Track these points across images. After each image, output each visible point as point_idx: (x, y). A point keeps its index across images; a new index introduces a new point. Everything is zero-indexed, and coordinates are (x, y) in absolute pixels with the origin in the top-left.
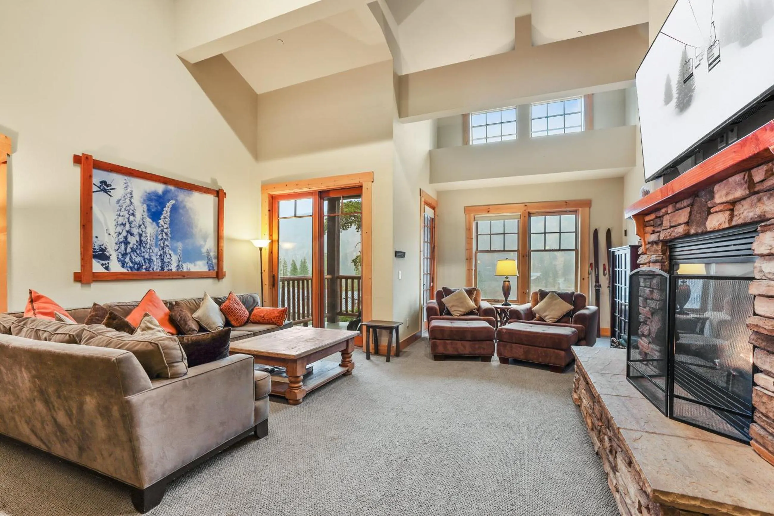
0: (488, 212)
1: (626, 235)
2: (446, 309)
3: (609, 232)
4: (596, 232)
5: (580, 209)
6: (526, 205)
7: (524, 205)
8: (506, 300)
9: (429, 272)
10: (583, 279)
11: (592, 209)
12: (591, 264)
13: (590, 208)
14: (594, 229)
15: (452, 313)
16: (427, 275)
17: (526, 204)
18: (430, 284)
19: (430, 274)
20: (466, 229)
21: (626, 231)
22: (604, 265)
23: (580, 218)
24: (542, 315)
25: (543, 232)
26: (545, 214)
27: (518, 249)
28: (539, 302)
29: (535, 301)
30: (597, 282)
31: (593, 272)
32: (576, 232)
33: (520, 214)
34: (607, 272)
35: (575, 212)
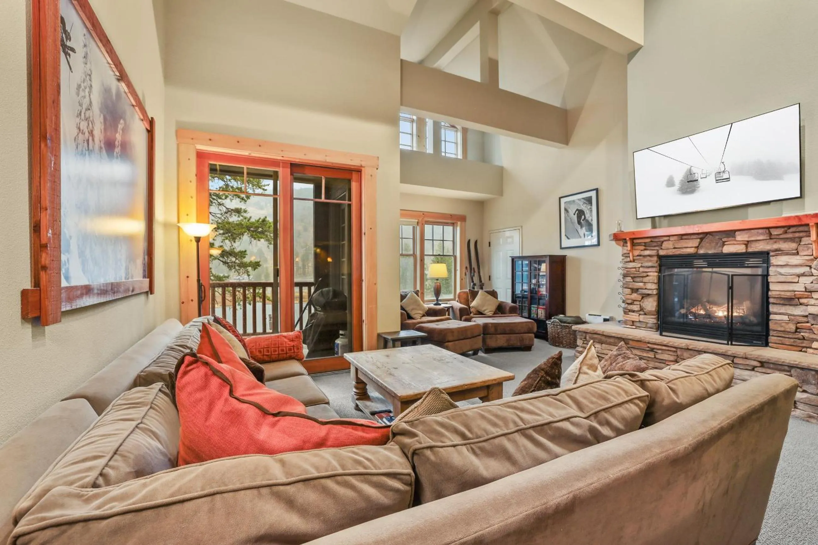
1: (490, 246)
3: (476, 243)
4: (469, 242)
5: (459, 223)
7: (422, 213)
8: (437, 301)
10: (462, 279)
11: (466, 223)
12: (466, 268)
14: (468, 240)
21: (490, 243)
22: (474, 268)
23: (458, 229)
24: (482, 309)
25: (431, 239)
26: (433, 223)
27: (414, 253)
28: (470, 300)
29: (465, 299)
30: (473, 282)
31: (468, 274)
32: (454, 242)
33: (417, 221)
34: (476, 274)
35: (453, 224)
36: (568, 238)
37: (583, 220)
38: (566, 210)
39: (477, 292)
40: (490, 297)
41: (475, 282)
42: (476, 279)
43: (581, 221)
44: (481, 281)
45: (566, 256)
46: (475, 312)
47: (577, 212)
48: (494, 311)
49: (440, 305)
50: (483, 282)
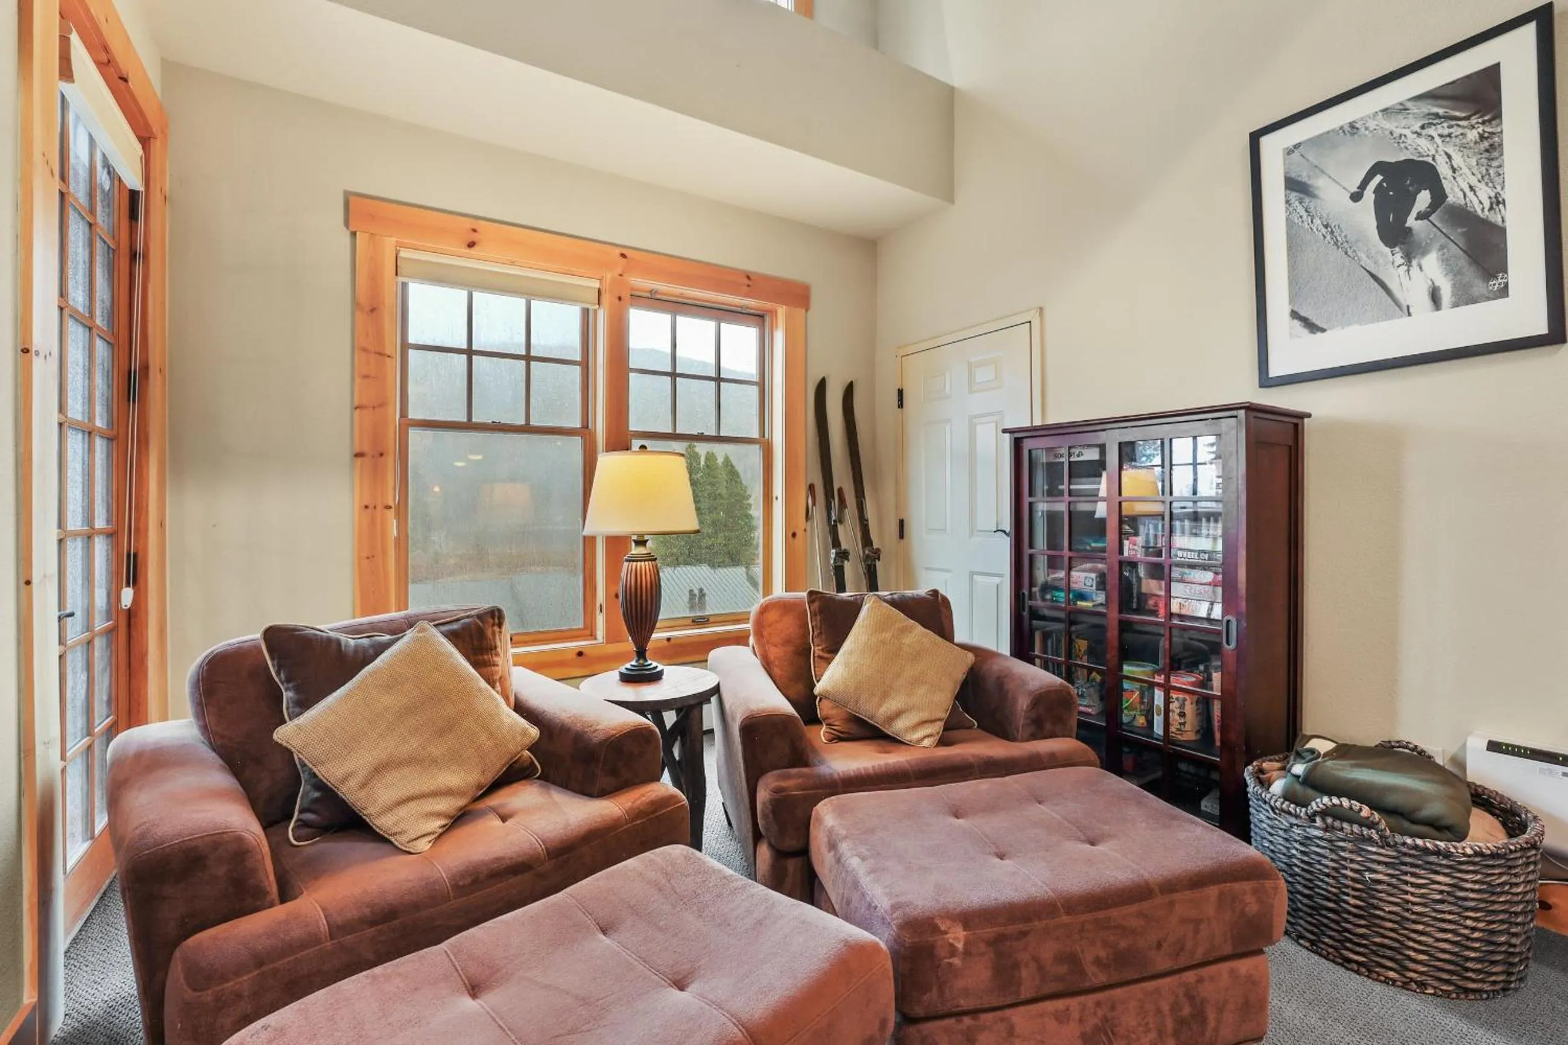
0: (471, 245)
1: (901, 405)
2: (305, 792)
3: (849, 392)
4: (821, 388)
5: (782, 311)
6: (623, 256)
7: (618, 251)
8: (641, 654)
9: (100, 523)
10: (794, 535)
11: (810, 313)
12: (811, 488)
13: (807, 311)
14: (820, 379)
15: (383, 823)
16: (89, 537)
17: (625, 251)
18: (114, 596)
19: (112, 535)
20: (356, 305)
21: (900, 393)
22: (840, 490)
23: (779, 337)
24: (878, 711)
25: (669, 370)
26: (677, 306)
27: (585, 426)
28: (816, 650)
29: (787, 642)
30: (836, 543)
31: (818, 513)
32: (762, 385)
33: (596, 285)
34: (851, 512)
35: (759, 318)
36: (1312, 327)
37: (1420, 216)
38: (1295, 185)
39: (853, 609)
40: (918, 634)
41: (844, 546)
42: (849, 536)
43: (1411, 221)
44: (867, 541)
45: (1303, 416)
46: (839, 725)
47: (1379, 178)
48: (944, 715)
49: (655, 677)
50: (875, 546)
